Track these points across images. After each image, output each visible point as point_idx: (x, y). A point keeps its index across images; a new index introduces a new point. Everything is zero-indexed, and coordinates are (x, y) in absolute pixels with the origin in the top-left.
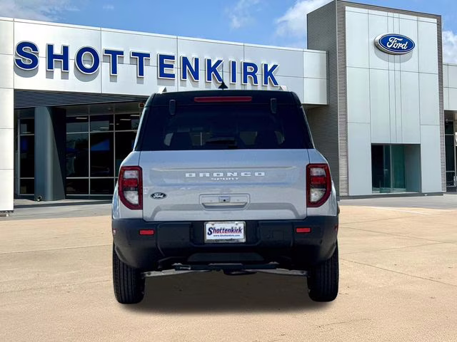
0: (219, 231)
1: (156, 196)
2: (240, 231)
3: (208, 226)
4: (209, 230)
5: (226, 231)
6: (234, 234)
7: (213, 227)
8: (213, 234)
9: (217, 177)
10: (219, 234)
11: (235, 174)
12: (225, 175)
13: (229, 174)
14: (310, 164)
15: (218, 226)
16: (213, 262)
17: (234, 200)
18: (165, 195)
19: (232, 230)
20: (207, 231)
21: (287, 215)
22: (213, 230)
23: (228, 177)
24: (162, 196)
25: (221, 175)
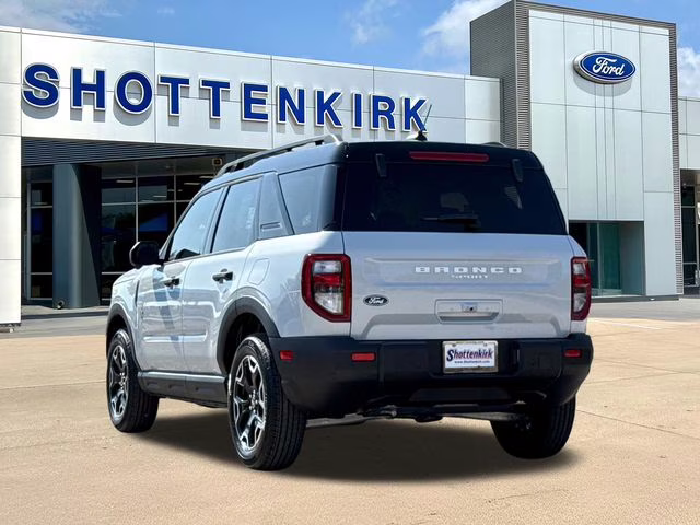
0: (461, 355)
1: (374, 301)
2: (490, 354)
3: (448, 347)
4: (449, 353)
5: (472, 354)
6: (483, 360)
7: (453, 348)
8: (454, 360)
9: (459, 274)
10: (463, 360)
11: (484, 270)
13: (475, 270)
14: (575, 257)
15: (461, 347)
17: (482, 309)
18: (385, 300)
19: (479, 354)
20: (446, 355)
22: (454, 354)
23: (475, 274)
24: (381, 302)
25: (465, 270)
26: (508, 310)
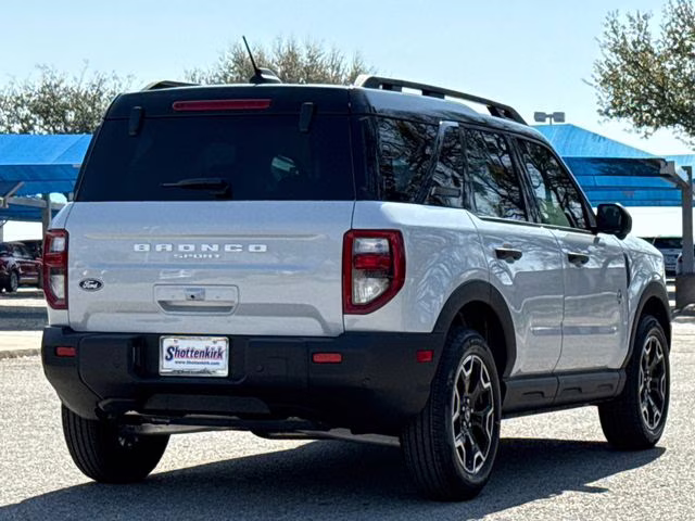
0: (184, 353)
1: (87, 285)
2: (220, 355)
3: (167, 343)
4: (168, 351)
5: (197, 353)
6: (210, 361)
7: (174, 345)
8: (175, 359)
9: (183, 253)
10: (185, 360)
11: (215, 248)
12: (198, 249)
13: (204, 247)
14: (351, 230)
15: (183, 344)
16: (190, 412)
17: (212, 297)
18: (99, 284)
19: (206, 354)
20: (165, 353)
21: (309, 327)
22: (174, 352)
23: (203, 253)
24: (95, 286)
25: (192, 248)
26: (247, 298)
